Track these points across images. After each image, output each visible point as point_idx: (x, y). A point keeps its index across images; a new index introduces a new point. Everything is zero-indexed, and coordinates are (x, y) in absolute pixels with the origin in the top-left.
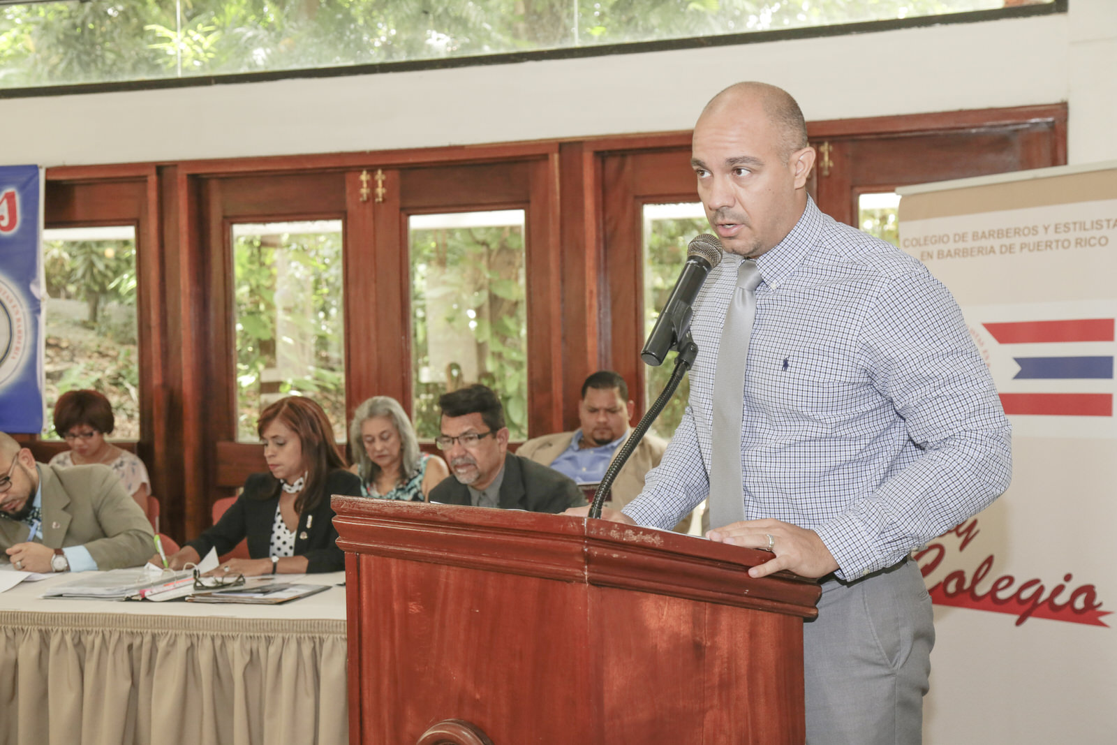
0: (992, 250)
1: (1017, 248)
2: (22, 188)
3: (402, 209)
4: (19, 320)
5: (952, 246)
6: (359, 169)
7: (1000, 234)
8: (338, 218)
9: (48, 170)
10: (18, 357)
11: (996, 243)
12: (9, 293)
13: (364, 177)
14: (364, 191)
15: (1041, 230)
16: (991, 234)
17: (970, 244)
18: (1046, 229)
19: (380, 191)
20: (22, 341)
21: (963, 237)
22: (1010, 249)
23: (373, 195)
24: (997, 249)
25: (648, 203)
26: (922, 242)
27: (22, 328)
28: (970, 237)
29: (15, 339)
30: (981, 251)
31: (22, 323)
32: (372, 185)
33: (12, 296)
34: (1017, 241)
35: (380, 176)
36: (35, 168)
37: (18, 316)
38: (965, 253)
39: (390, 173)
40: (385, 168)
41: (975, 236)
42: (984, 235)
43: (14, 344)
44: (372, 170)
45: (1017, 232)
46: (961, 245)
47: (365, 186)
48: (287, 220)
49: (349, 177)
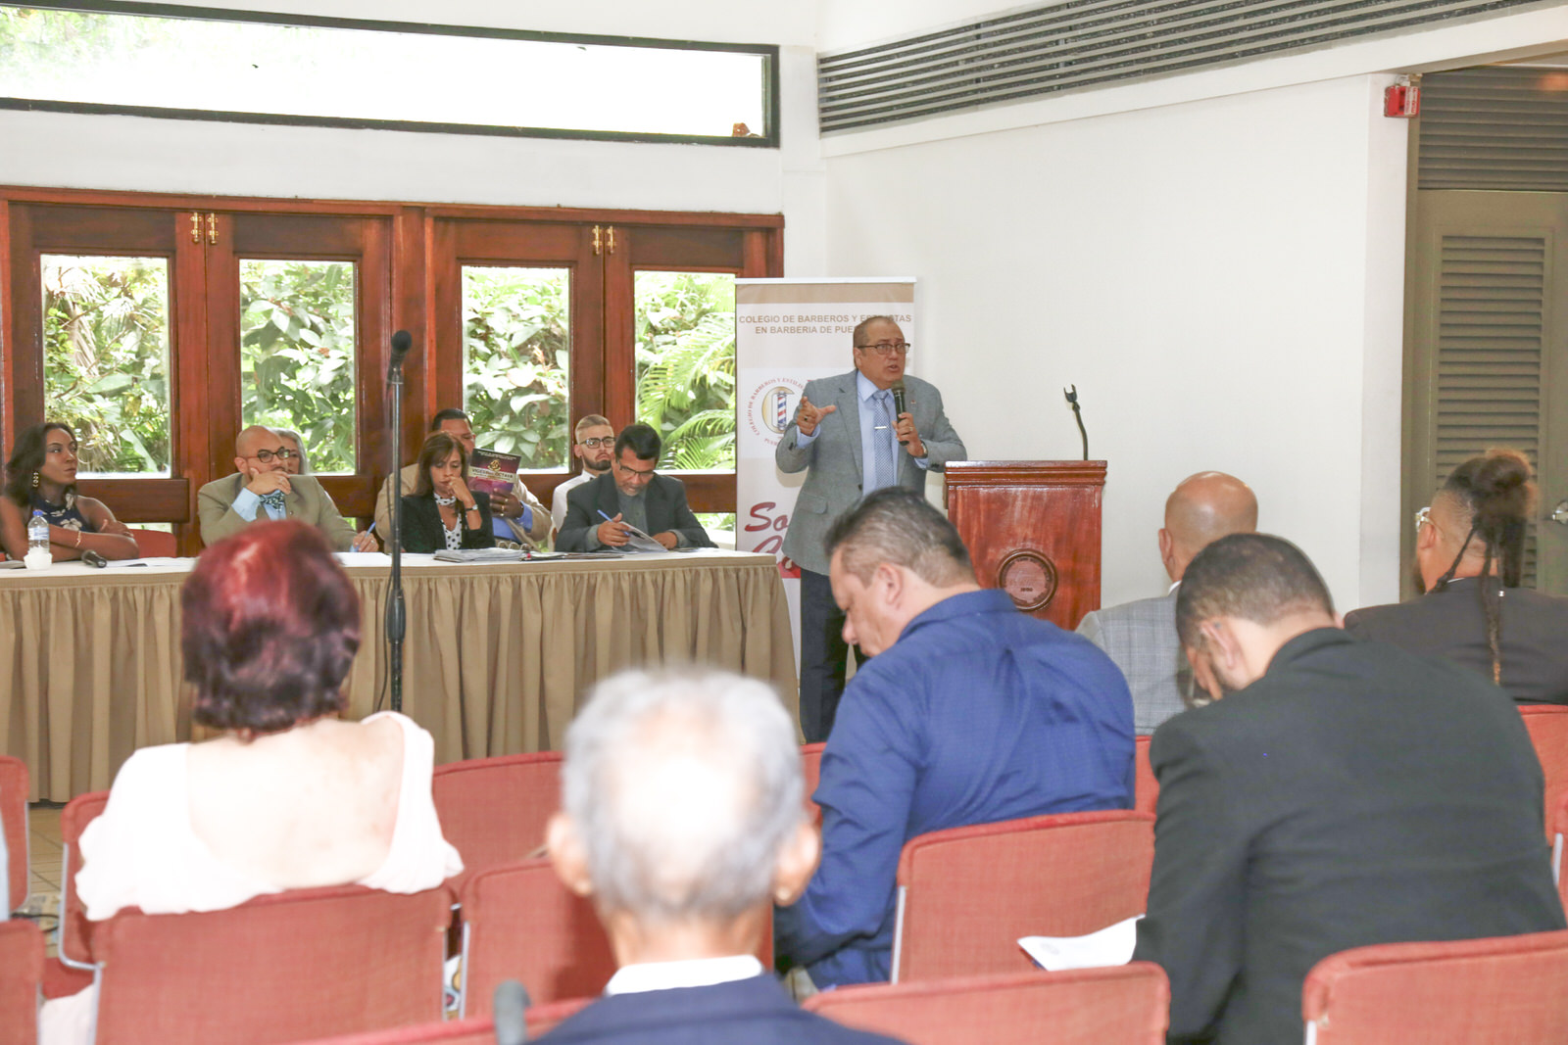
0: (814, 330)
1: (833, 329)
3: (235, 252)
5: (781, 324)
6: (189, 211)
7: (820, 319)
8: (162, 257)
11: (818, 325)
13: (195, 218)
14: (196, 232)
15: (851, 319)
16: (813, 318)
17: (796, 324)
18: (854, 318)
19: (212, 233)
21: (791, 319)
22: (828, 330)
23: (204, 236)
24: (818, 329)
25: (466, 264)
26: (756, 320)
28: (796, 319)
30: (805, 329)
32: (204, 227)
34: (833, 324)
35: (212, 219)
38: (792, 330)
39: (223, 217)
40: (217, 212)
41: (800, 319)
42: (807, 319)
44: (203, 213)
45: (833, 318)
46: (789, 324)
47: (196, 227)
48: (106, 255)
49: (180, 217)
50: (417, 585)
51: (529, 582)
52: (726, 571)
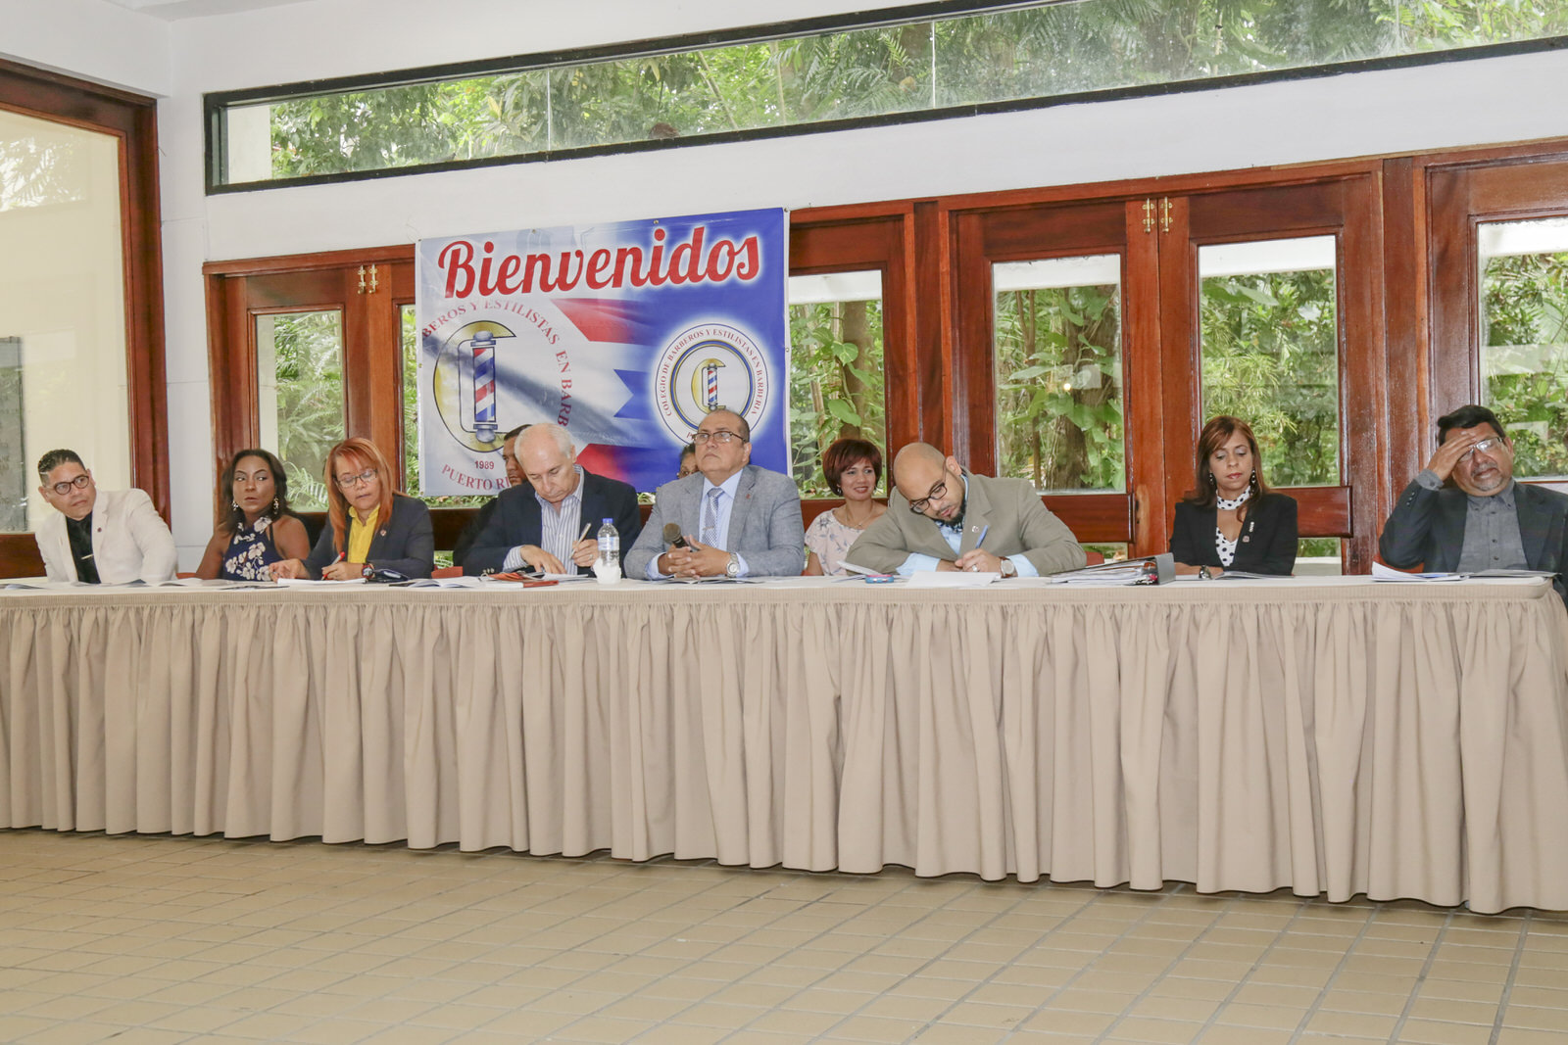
2: (765, 234)
3: (1191, 241)
4: (760, 372)
6: (1141, 198)
8: (1115, 253)
9: (793, 213)
10: (759, 412)
12: (749, 344)
13: (1148, 206)
14: (1149, 221)
19: (1167, 220)
20: (764, 394)
23: (1158, 226)
25: (1482, 223)
27: (764, 381)
29: (756, 393)
31: (764, 375)
32: (1157, 214)
33: (752, 348)
35: (1167, 204)
36: (780, 211)
37: (759, 369)
39: (1176, 200)
40: (1173, 195)
43: (755, 398)
44: (1156, 197)
47: (1148, 216)
48: (1057, 257)
49: (1130, 206)
50: (942, 613)
51: (1098, 612)
52: (1428, 606)
